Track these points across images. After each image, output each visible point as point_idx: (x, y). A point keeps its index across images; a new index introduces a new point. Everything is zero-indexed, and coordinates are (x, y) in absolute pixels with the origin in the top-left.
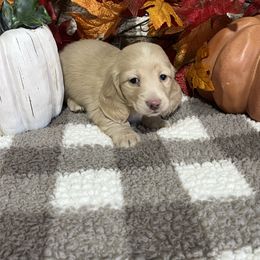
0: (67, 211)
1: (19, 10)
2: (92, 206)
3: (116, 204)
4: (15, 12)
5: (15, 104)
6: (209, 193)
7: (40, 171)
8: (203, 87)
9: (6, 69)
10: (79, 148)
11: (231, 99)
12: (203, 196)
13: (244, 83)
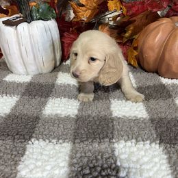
0: (49, 116)
1: (40, 10)
2: (61, 115)
3: (73, 115)
4: (38, 11)
5: (35, 60)
6: (124, 114)
7: (41, 96)
9: (31, 41)
10: (64, 86)
13: (156, 56)
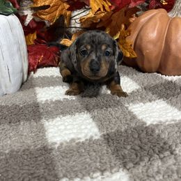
3: (96, 135)
8: (128, 55)
11: (149, 62)
12: (153, 121)
